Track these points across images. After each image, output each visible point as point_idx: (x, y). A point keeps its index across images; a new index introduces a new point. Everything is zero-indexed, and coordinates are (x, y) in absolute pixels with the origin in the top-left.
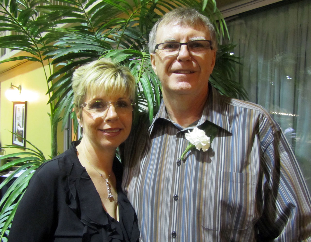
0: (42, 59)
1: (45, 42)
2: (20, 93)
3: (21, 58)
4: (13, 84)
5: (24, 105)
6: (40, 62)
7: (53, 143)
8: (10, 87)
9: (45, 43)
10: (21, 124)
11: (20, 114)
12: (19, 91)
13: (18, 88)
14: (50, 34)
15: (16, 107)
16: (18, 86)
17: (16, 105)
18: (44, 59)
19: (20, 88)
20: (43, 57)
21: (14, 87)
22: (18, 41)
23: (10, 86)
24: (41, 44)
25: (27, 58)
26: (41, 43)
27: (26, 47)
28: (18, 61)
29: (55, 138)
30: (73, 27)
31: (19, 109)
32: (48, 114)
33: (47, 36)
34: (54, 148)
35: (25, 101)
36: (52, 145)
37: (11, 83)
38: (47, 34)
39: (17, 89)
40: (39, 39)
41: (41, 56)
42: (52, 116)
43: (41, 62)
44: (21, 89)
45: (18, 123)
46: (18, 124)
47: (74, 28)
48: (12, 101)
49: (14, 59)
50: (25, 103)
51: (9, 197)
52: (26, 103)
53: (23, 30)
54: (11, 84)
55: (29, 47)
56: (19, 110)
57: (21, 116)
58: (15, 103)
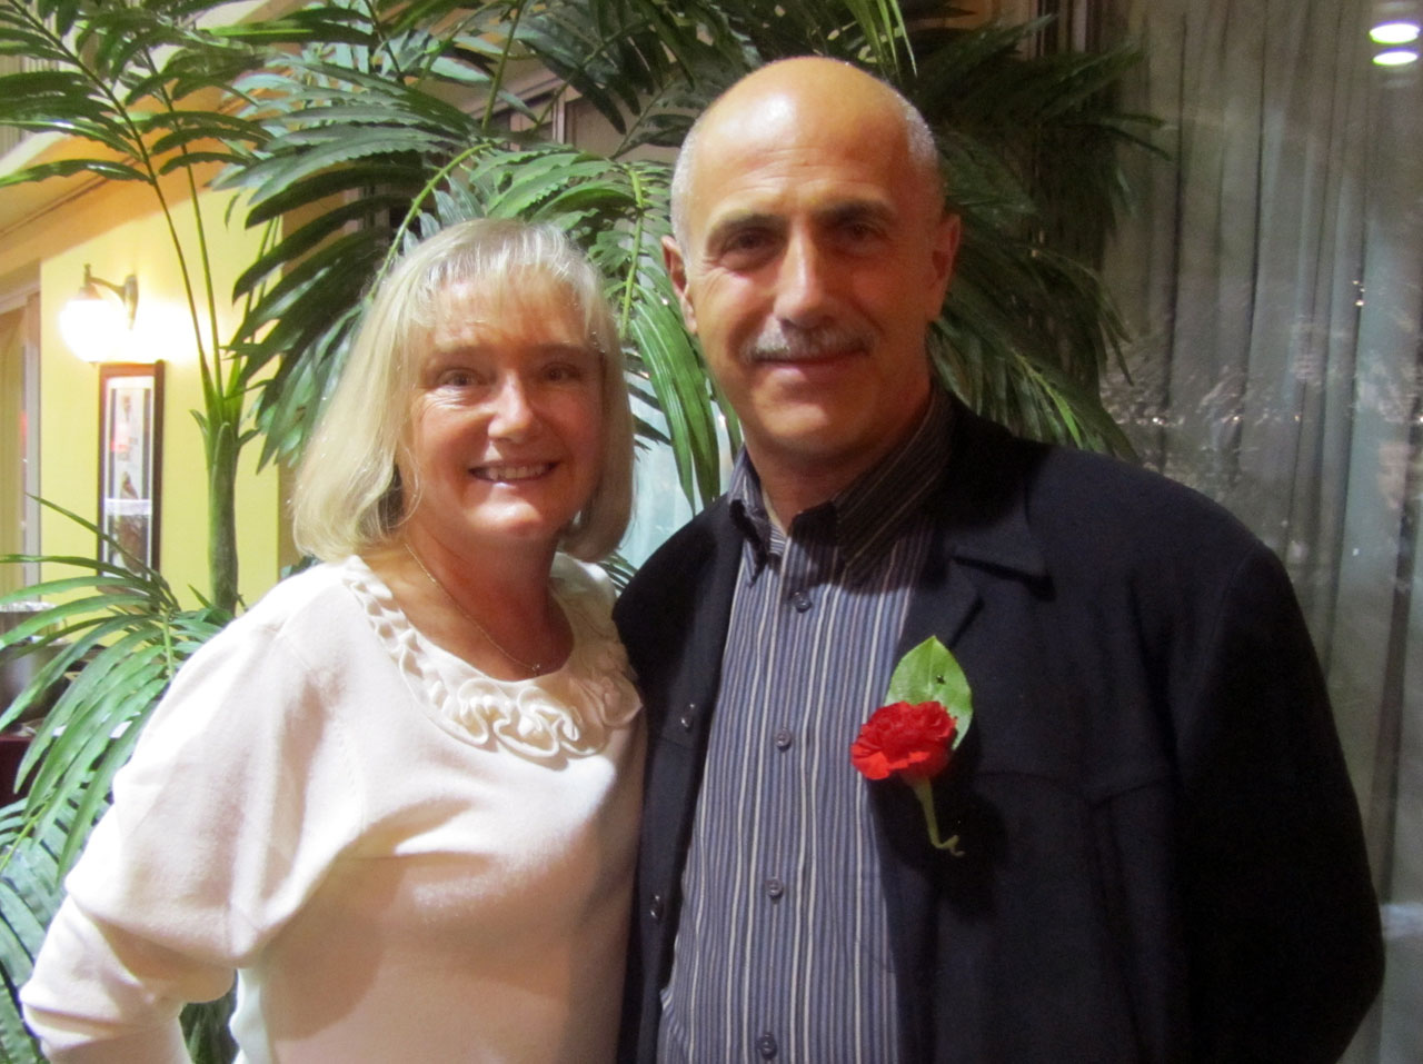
0: (156, 171)
1: (169, 87)
2: (133, 315)
3: (69, 167)
4: (94, 274)
5: (149, 382)
6: (145, 184)
7: (217, 549)
8: (81, 288)
9: (170, 96)
10: (137, 484)
11: (130, 430)
12: (128, 306)
13: (121, 292)
14: (186, 55)
15: (114, 392)
16: (120, 282)
17: (115, 383)
18: (168, 168)
19: (128, 292)
20: (158, 161)
21: (99, 288)
22: (45, 97)
23: (81, 282)
24: (154, 96)
25: (93, 167)
26: (155, 93)
27: (86, 120)
28: (57, 183)
29: (224, 524)
30: (288, 18)
31: (127, 400)
32: (193, 418)
33: (173, 67)
34: (223, 572)
35: (152, 361)
36: (215, 557)
37: (88, 267)
38: (177, 54)
39: (116, 297)
40: (145, 73)
41: (146, 158)
42: (208, 425)
43: (153, 182)
44: (134, 298)
45: (126, 473)
46: (124, 480)
47: (291, 23)
48: (93, 363)
49: (39, 172)
50: (152, 371)
51: (53, 749)
52: (159, 371)
53: (62, 52)
54: (83, 270)
55: (97, 118)
56: (128, 409)
57: (136, 440)
58: (110, 371)
